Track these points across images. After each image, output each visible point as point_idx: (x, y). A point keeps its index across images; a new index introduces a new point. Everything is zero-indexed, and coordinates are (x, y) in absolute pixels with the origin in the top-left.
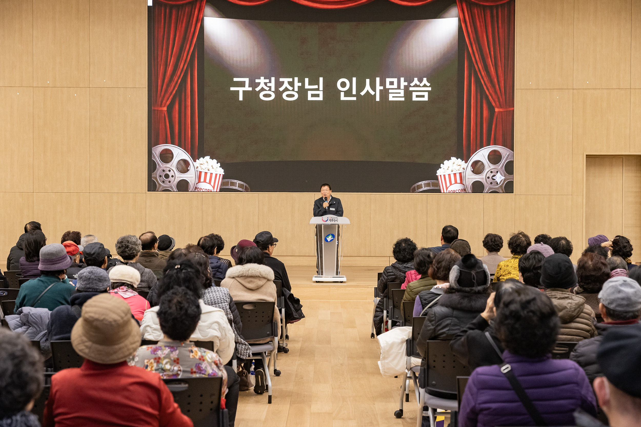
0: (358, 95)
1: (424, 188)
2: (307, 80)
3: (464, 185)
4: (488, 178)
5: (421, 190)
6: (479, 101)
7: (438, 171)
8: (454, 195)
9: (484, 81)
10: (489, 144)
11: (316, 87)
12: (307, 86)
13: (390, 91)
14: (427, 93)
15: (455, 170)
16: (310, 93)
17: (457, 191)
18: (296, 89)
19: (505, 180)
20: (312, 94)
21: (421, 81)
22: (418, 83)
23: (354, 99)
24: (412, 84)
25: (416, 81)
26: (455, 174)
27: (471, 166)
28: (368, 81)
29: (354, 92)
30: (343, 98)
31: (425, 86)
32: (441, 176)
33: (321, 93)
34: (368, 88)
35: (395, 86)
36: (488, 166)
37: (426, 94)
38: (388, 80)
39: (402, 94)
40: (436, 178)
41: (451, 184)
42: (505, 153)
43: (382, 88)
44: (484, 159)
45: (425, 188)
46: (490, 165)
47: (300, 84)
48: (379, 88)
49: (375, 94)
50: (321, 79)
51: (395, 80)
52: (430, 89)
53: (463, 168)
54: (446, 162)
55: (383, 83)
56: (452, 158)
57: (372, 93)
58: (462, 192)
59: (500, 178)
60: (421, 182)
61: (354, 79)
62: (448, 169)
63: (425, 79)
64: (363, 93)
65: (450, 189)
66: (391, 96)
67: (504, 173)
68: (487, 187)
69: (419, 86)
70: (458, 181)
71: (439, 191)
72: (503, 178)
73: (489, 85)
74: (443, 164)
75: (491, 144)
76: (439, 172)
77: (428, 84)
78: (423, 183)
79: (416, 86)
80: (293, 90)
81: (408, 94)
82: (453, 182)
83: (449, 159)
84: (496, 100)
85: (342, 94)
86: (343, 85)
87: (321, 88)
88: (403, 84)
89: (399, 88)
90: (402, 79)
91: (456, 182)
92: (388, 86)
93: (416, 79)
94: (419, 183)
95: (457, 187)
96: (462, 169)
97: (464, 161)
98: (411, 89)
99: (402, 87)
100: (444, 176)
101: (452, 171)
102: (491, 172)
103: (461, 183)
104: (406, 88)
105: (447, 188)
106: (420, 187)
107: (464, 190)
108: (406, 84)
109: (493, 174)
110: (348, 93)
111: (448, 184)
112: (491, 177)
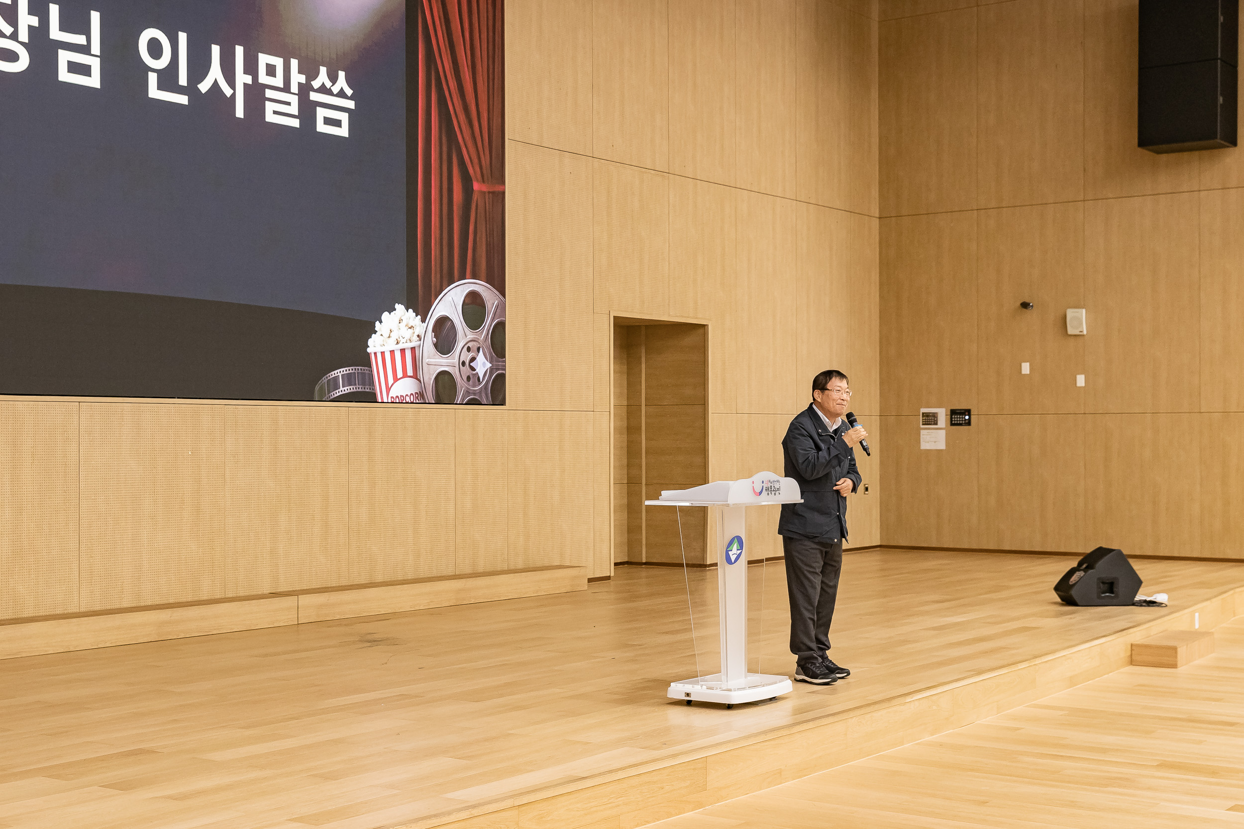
0: (191, 90)
1: (343, 390)
2: (54, 10)
3: (420, 381)
4: (464, 364)
5: (337, 394)
6: (445, 157)
7: (370, 342)
8: (400, 410)
9: (455, 105)
10: (463, 277)
11: (81, 40)
12: (55, 33)
13: (269, 93)
14: (346, 115)
15: (403, 340)
16: (64, 57)
17: (408, 399)
18: (24, 36)
19: (491, 369)
20: (70, 63)
21: (334, 79)
22: (328, 84)
23: (183, 100)
24: (316, 84)
25: (323, 78)
26: (403, 351)
27: (433, 331)
28: (216, 50)
29: (183, 80)
30: (154, 92)
31: (342, 94)
32: (375, 354)
33: (95, 64)
34: (215, 73)
35: (278, 81)
36: (464, 334)
37: (344, 117)
38: (264, 59)
39: (294, 109)
40: (364, 360)
41: (396, 379)
42: (491, 302)
43: (249, 79)
44: (456, 313)
45: (346, 388)
46: (467, 329)
47: (34, 21)
48: (242, 79)
49: (234, 95)
50: (95, 17)
51: (278, 62)
52: (351, 104)
53: (418, 336)
54: (385, 316)
55: (251, 67)
56: (397, 306)
57: (228, 92)
58: (417, 401)
59: (484, 364)
60: (336, 372)
61: (183, 37)
62: (389, 337)
63: (342, 75)
64: (204, 87)
65: (393, 393)
66: (270, 107)
67: (490, 353)
68: (462, 386)
69: (329, 92)
70: (410, 372)
71: (370, 397)
72: (489, 365)
73: (462, 117)
74: (381, 322)
75: (467, 277)
76: (375, 345)
77: (349, 92)
78: (339, 373)
79: (323, 90)
80: (14, 37)
81: (307, 110)
82: (400, 374)
83: (391, 309)
84: (476, 161)
85: (153, 78)
86: (155, 49)
87: (96, 48)
88: (297, 78)
89: (286, 89)
90: (294, 63)
91: (405, 375)
92: (263, 78)
93: (323, 70)
94: (333, 373)
95: (405, 388)
96: (415, 338)
97: (419, 317)
98: (314, 96)
99: (294, 88)
100: (383, 353)
101: (398, 343)
102: (469, 349)
103: (415, 376)
104: (304, 90)
105: (388, 390)
106: (334, 384)
107: (420, 398)
108: (302, 79)
109: (471, 355)
110: (168, 79)
111: (391, 380)
112: (467, 363)
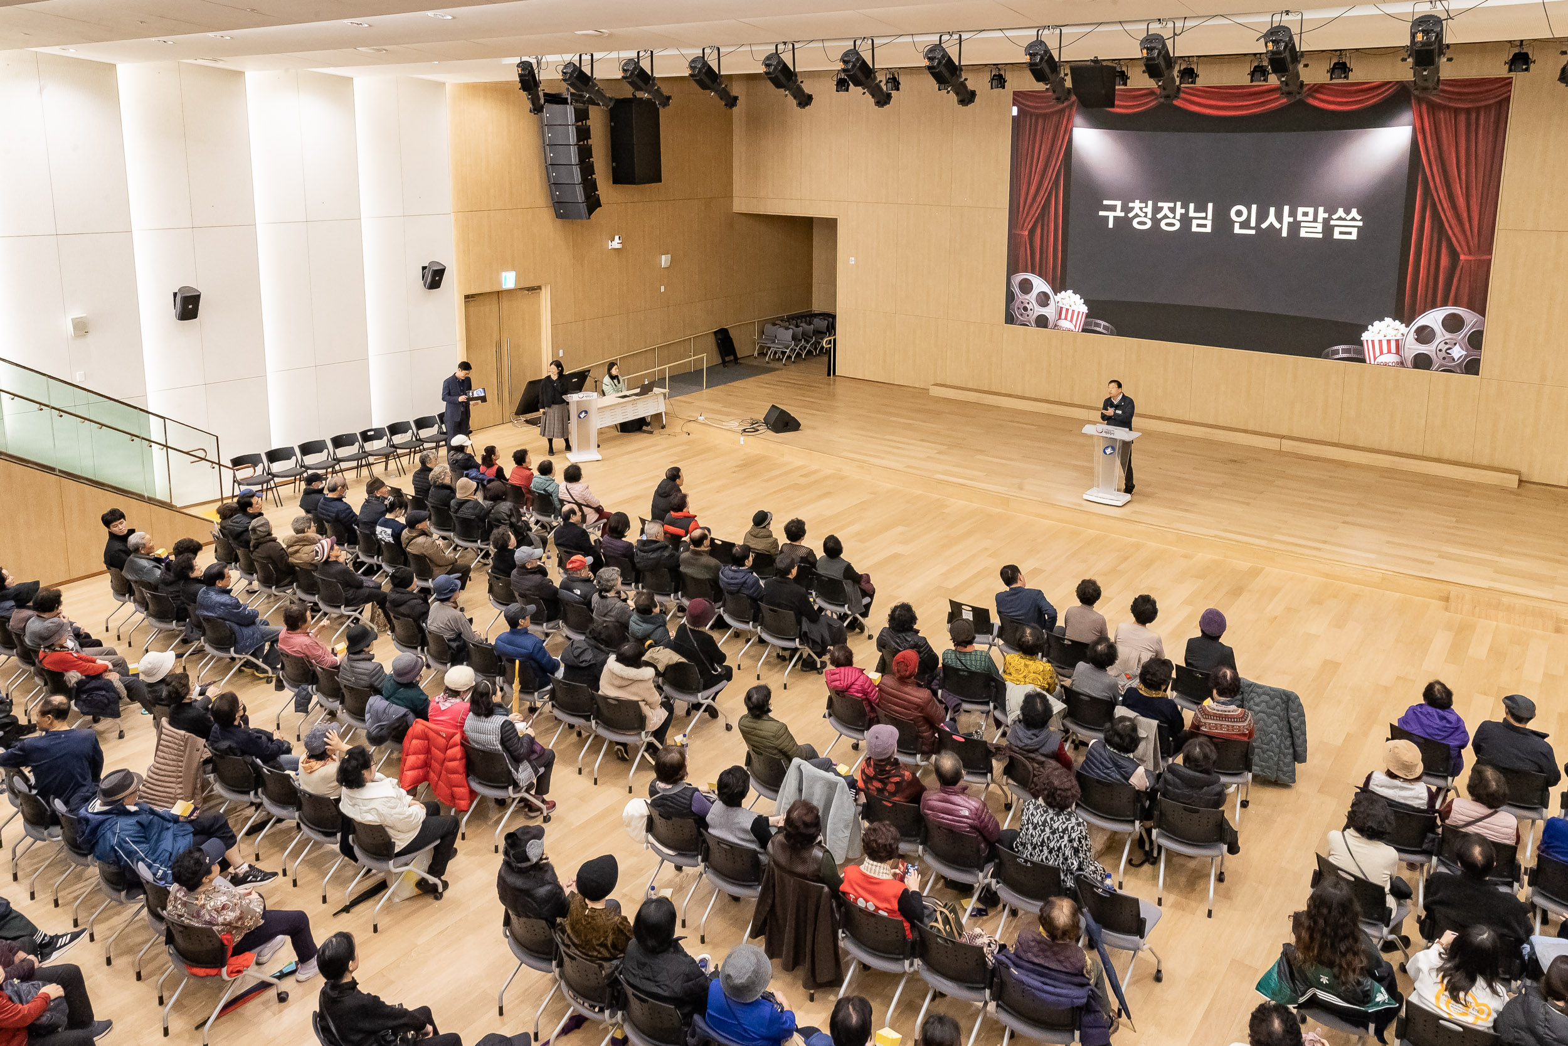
0: (1257, 227)
1: (1341, 355)
2: (1192, 206)
3: (1402, 356)
4: (1440, 350)
5: (1337, 357)
6: (1435, 243)
7: (1363, 335)
8: (1385, 369)
10: (1445, 304)
11: (1203, 215)
12: (1192, 214)
13: (1303, 224)
14: (1356, 229)
15: (1389, 335)
16: (1195, 222)
17: (1390, 364)
18: (1178, 217)
19: (1466, 357)
20: (1197, 224)
21: (1348, 212)
22: (1344, 216)
23: (1253, 232)
24: (1334, 217)
25: (1341, 212)
26: (1389, 341)
27: (1415, 332)
28: (1272, 210)
29: (1253, 224)
30: (1237, 230)
31: (1353, 219)
32: (1367, 341)
33: (1209, 223)
34: (1272, 218)
35: (1311, 217)
36: (1442, 335)
37: (1355, 231)
38: (1301, 210)
39: (1320, 229)
40: (1361, 343)
41: (1381, 353)
42: (1471, 319)
43: (1291, 220)
44: (1436, 324)
45: (1343, 355)
46: (1445, 333)
47: (1183, 211)
48: (1287, 219)
49: (1281, 228)
50: (1210, 206)
51: (1311, 210)
52: (1360, 224)
53: (1402, 334)
54: (1376, 323)
55: (1293, 213)
56: (1386, 318)
57: (1278, 226)
58: (1398, 366)
59: (1460, 352)
60: (1337, 347)
61: (1254, 207)
62: (1379, 333)
63: (1354, 210)
64: (1264, 226)
65: (1379, 360)
66: (1303, 230)
67: (1467, 347)
68: (1437, 362)
69: (1345, 219)
70: (1393, 350)
71: (1363, 361)
72: (1464, 353)
73: (1453, 222)
74: (1373, 325)
75: (1449, 304)
76: (1365, 336)
77: (1359, 217)
78: (1340, 347)
79: (1340, 219)
80: (1174, 218)
81: (1328, 229)
82: (1385, 350)
83: (1381, 319)
84: (1463, 243)
85: (1237, 226)
86: (1239, 213)
87: (1210, 216)
88: (1322, 215)
89: (1315, 220)
90: (1321, 209)
91: (1389, 351)
92: (1300, 217)
93: (1341, 210)
94: (1335, 347)
95: (1391, 358)
96: (1400, 334)
97: (1404, 325)
98: (1332, 223)
99: (1320, 219)
100: (1373, 341)
101: (1385, 336)
102: (1446, 343)
103: (1398, 353)
104: (1326, 222)
105: (1375, 358)
106: (1337, 352)
107: (1402, 364)
108: (1326, 215)
109: (1447, 346)
110: (1245, 225)
111: (1378, 353)
112: (1444, 350)
